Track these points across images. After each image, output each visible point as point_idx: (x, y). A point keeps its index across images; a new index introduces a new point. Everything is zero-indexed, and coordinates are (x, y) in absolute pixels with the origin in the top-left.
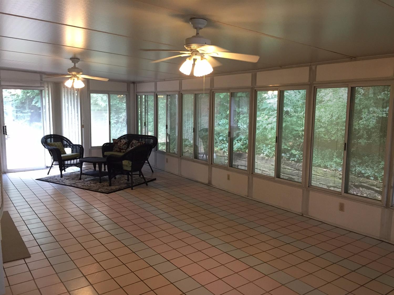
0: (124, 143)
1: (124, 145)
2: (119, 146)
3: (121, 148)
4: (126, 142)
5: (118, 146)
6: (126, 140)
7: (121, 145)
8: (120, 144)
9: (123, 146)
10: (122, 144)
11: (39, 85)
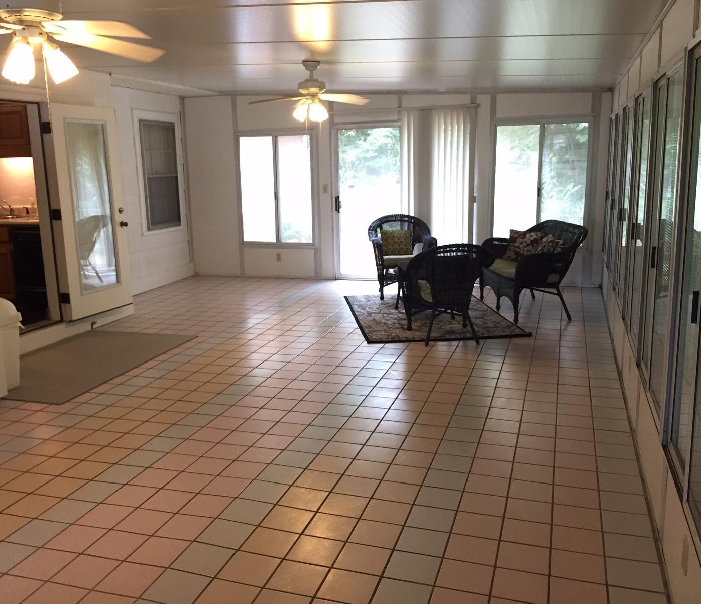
0: (529, 242)
1: (528, 245)
2: (517, 247)
3: (519, 251)
4: (535, 239)
5: (515, 246)
6: (537, 235)
7: (522, 246)
8: (520, 243)
9: (525, 248)
10: (526, 242)
11: (395, 118)
